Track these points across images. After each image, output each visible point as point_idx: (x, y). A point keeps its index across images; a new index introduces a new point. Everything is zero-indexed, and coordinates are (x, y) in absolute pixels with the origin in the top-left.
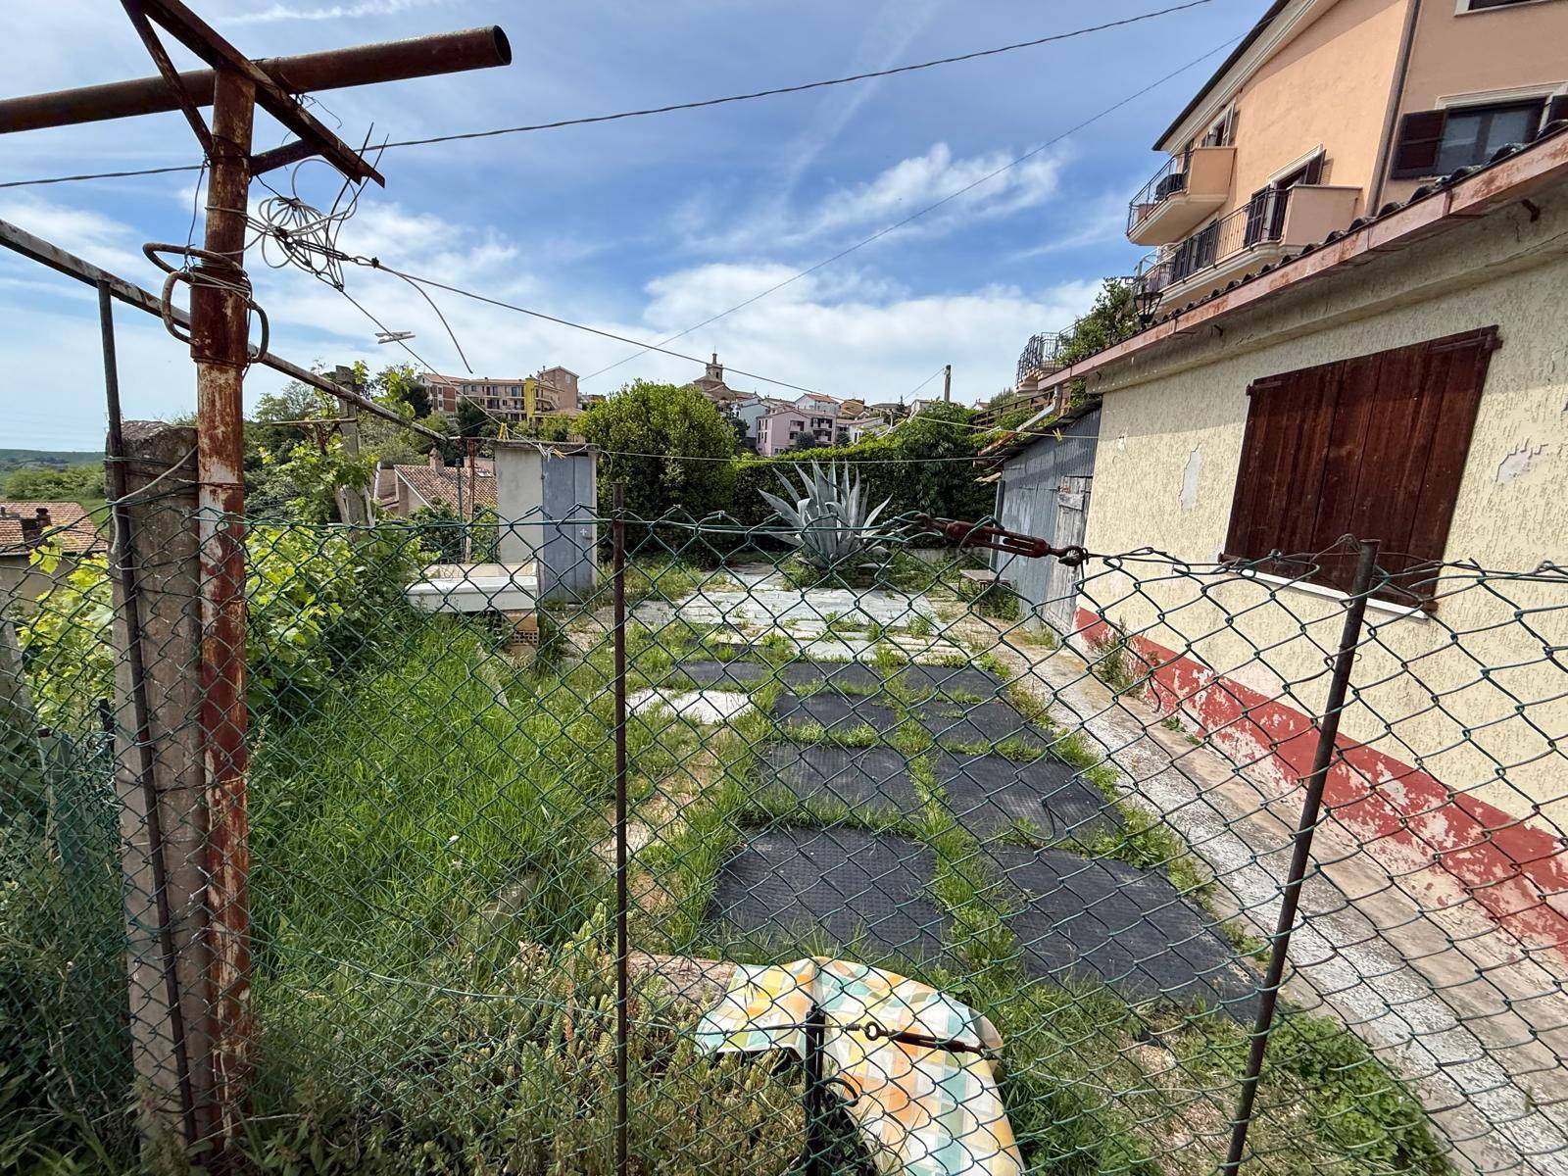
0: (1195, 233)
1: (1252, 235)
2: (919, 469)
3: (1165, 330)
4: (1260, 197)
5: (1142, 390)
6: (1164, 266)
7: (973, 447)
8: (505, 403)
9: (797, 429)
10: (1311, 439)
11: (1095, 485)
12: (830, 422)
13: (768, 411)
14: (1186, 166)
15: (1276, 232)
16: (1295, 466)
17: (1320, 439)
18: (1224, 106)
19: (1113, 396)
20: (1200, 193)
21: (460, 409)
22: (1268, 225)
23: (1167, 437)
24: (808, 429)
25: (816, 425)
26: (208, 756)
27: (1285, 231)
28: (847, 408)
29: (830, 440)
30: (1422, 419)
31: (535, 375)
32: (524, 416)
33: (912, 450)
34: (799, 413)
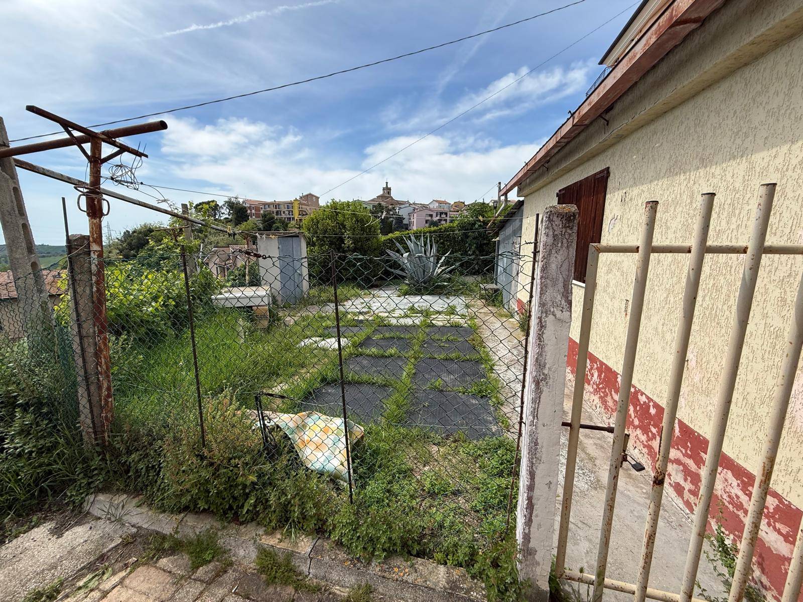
8: (284, 212)
9: (429, 218)
11: (522, 240)
12: (446, 214)
13: (414, 210)
21: (263, 217)
24: (435, 219)
25: (439, 216)
26: (96, 327)
28: (456, 206)
29: (446, 222)
31: (298, 198)
32: (293, 219)
34: (430, 210)
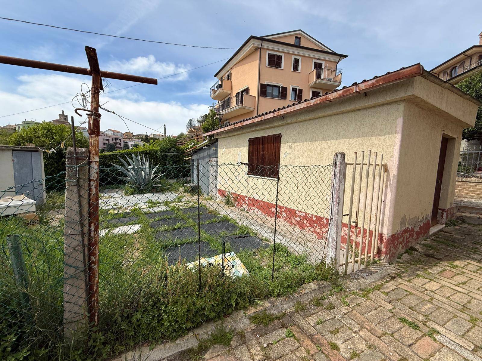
0: (226, 99)
1: (237, 103)
2: (166, 156)
3: (232, 127)
4: (238, 93)
5: (227, 138)
6: (220, 106)
7: (181, 150)
9: (107, 142)
10: (259, 150)
11: (218, 159)
12: (120, 140)
14: (222, 82)
15: (242, 103)
16: (257, 155)
17: (261, 150)
18: (228, 71)
19: (221, 139)
20: (225, 89)
22: (240, 100)
23: (234, 149)
24: (111, 142)
25: (114, 141)
27: (244, 103)
28: (126, 135)
29: (121, 146)
30: (274, 148)
33: (163, 151)
34: (107, 136)
